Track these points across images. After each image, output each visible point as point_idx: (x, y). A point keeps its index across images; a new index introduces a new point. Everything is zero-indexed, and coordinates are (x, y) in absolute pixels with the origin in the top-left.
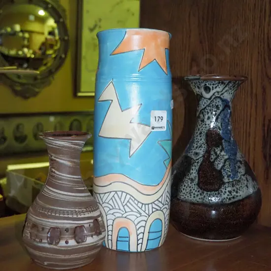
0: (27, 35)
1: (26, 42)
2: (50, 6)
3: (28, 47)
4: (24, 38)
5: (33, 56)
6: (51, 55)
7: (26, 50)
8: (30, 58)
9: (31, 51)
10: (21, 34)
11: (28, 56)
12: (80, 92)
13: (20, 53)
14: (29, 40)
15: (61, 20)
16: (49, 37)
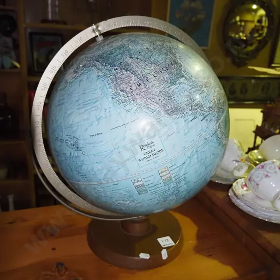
0: (243, 24)
1: (242, 29)
2: (266, 5)
3: (243, 32)
4: (241, 26)
5: (245, 38)
6: (256, 37)
7: (241, 34)
8: (243, 39)
9: (244, 35)
10: (239, 23)
11: (242, 38)
12: (274, 64)
13: (237, 36)
14: (244, 27)
15: (271, 14)
16: (258, 24)
